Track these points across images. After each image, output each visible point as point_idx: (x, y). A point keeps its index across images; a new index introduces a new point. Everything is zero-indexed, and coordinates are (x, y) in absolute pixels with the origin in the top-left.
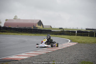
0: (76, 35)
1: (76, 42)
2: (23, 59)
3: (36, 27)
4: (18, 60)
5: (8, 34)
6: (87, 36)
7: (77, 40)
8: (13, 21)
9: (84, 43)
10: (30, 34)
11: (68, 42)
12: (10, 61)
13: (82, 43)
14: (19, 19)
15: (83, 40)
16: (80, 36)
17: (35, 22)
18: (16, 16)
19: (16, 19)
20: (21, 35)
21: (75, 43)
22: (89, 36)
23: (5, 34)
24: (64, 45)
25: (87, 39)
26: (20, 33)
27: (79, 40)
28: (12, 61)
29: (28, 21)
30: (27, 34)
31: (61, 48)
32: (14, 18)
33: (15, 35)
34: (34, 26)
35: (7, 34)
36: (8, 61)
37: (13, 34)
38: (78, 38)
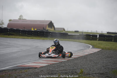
0: (98, 39)
1: (99, 48)
2: (42, 67)
3: (47, 29)
4: (37, 68)
5: (16, 38)
6: (111, 41)
7: (100, 46)
8: (18, 21)
9: (109, 49)
10: (43, 38)
11: (90, 48)
12: (28, 69)
13: (106, 49)
14: (25, 19)
15: (107, 46)
16: (102, 41)
17: (45, 23)
18: (21, 16)
19: (21, 19)
20: (32, 39)
21: (99, 50)
22: (113, 41)
23: (12, 38)
24: (86, 51)
25: (111, 45)
26: (30, 36)
27: (102, 46)
28: (30, 68)
29: (36, 22)
30: (39, 38)
31: (83, 55)
32: (19, 18)
33: (24, 38)
34: (44, 28)
35: (14, 38)
36: (26, 69)
37: (21, 37)
38: (101, 44)
